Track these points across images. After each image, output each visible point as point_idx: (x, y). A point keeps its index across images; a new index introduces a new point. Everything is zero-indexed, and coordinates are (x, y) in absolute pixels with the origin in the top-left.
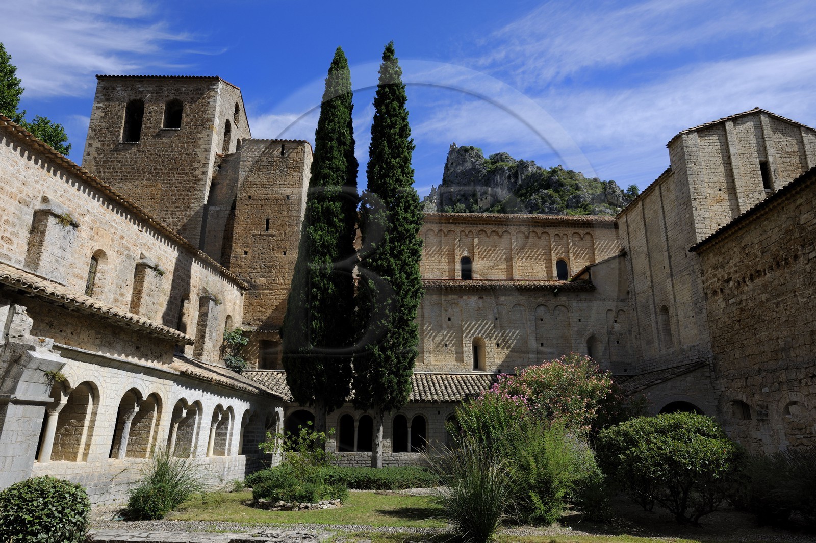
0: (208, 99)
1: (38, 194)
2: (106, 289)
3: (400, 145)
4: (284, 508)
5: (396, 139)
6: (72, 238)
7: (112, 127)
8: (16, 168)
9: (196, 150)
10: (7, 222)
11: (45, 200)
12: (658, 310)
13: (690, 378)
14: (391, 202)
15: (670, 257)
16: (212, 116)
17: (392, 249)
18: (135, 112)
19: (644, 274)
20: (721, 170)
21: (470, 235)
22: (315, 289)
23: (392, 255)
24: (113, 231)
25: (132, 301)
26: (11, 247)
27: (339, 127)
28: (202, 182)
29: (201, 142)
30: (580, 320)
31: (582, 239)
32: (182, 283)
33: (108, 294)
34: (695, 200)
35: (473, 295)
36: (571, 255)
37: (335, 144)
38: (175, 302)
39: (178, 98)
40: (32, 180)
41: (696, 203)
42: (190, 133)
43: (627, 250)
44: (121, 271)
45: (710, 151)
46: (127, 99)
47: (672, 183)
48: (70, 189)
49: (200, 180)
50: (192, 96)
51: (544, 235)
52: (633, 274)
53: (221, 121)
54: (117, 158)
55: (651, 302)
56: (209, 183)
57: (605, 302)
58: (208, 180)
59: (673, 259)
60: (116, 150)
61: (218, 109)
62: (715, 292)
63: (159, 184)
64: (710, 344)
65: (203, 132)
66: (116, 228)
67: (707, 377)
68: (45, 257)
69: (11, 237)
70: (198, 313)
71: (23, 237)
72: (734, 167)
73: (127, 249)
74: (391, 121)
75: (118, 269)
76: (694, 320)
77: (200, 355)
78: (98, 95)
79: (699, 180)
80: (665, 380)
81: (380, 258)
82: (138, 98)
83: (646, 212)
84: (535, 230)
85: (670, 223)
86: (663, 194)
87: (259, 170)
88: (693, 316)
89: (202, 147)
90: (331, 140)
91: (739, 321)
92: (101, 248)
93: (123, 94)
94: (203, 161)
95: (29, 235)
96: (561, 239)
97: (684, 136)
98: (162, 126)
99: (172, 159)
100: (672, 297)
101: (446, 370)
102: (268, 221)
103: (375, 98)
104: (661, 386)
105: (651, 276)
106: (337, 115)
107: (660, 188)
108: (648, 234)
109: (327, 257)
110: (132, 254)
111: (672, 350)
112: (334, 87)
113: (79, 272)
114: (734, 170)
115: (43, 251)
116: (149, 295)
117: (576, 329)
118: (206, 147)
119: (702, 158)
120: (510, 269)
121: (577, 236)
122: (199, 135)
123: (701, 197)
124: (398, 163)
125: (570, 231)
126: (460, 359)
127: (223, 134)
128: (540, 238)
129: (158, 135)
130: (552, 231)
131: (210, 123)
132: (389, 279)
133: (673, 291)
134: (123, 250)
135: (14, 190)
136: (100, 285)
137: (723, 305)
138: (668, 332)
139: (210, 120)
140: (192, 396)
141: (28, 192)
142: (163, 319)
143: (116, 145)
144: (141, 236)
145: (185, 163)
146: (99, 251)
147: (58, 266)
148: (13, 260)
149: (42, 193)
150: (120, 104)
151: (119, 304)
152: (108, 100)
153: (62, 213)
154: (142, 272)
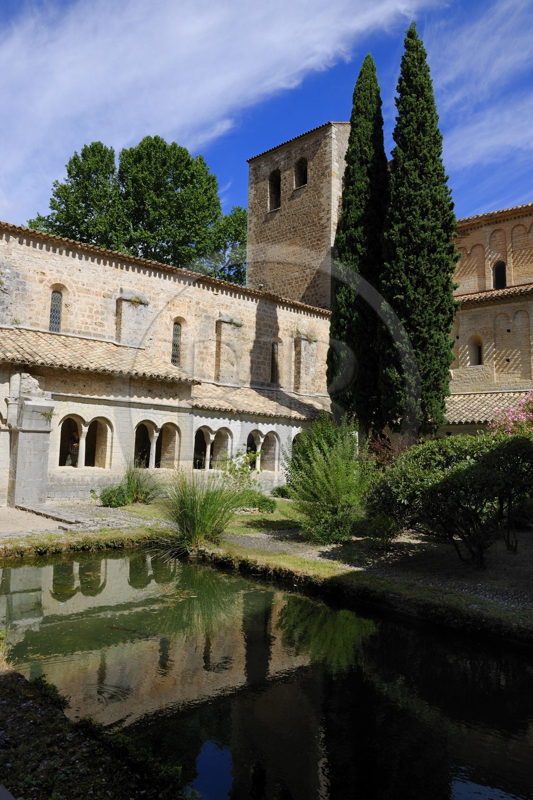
0: (325, 147)
1: (117, 288)
2: (190, 346)
6: (144, 313)
7: (263, 199)
8: (96, 274)
9: (321, 200)
10: (97, 312)
11: (121, 290)
16: (328, 163)
18: (275, 180)
24: (188, 300)
25: (216, 352)
26: (103, 329)
28: (328, 229)
29: (323, 192)
32: (270, 330)
39: (303, 156)
40: (110, 279)
42: (315, 185)
44: (201, 330)
46: (269, 174)
48: (142, 278)
49: (326, 227)
50: (313, 149)
53: (341, 163)
54: (268, 226)
56: (334, 228)
58: (332, 226)
60: (267, 221)
61: (334, 153)
63: (297, 240)
65: (324, 181)
66: (190, 297)
68: (125, 332)
69: (102, 322)
70: (293, 353)
71: (112, 318)
73: (205, 311)
74: (408, 120)
75: (198, 329)
77: (298, 387)
78: (250, 177)
82: (276, 168)
89: (325, 196)
92: (179, 315)
93: (266, 169)
94: (327, 209)
95: (115, 318)
98: (294, 187)
99: (304, 214)
110: (210, 315)
113: (162, 336)
115: (122, 327)
116: (228, 345)
118: (327, 194)
122: (321, 185)
129: (292, 197)
131: (328, 170)
134: (200, 313)
135: (98, 290)
136: (184, 343)
139: (328, 167)
140: (216, 424)
141: (109, 288)
142: (252, 362)
143: (266, 216)
144: (217, 299)
145: (314, 215)
146: (178, 317)
147: (136, 336)
148: (107, 337)
149: (120, 287)
150: (264, 179)
151: (204, 356)
152: (256, 179)
153: (132, 297)
154: (220, 327)
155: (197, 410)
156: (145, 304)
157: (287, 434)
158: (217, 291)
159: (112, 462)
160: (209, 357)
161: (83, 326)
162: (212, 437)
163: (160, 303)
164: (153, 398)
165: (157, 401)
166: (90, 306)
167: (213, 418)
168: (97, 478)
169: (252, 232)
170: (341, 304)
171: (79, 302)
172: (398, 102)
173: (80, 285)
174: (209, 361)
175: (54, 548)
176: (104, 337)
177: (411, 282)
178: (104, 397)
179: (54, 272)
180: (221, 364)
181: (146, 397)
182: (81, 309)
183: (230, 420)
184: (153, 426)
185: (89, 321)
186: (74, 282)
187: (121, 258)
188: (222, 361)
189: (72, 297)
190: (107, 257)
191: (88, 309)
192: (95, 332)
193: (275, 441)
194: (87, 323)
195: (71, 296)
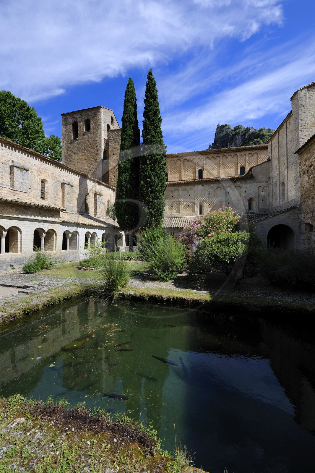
0: (98, 116)
1: (10, 160)
2: (50, 193)
3: (154, 119)
4: (84, 270)
5: (152, 117)
6: (26, 175)
7: (69, 133)
9: (97, 138)
11: (13, 161)
12: (281, 184)
13: (287, 214)
14: (150, 147)
15: (287, 158)
16: (100, 123)
17: (151, 167)
18: (75, 126)
19: (276, 168)
21: (202, 160)
22: (123, 187)
23: (151, 170)
24: (48, 171)
25: (62, 197)
26: (3, 180)
27: (129, 116)
28: (100, 151)
29: (98, 135)
30: (246, 192)
31: (253, 156)
32: (84, 189)
33: (51, 195)
34: (301, 126)
35: (199, 185)
36: (247, 164)
37: (128, 124)
38: (82, 196)
39: (88, 118)
40: (5, 154)
41: (302, 128)
42: (94, 132)
43: (270, 158)
44: (55, 186)
45: (313, 98)
46: (72, 122)
47: (292, 120)
48: (24, 157)
49: (99, 150)
50: (93, 116)
51: (235, 156)
52: (272, 169)
53: (105, 125)
54: (72, 146)
55: (278, 181)
56: (103, 151)
57: (258, 183)
58: (102, 150)
59: (289, 159)
60: (71, 143)
61: (102, 120)
62: (304, 173)
63: (86, 154)
64: (299, 198)
65: (98, 130)
66: (49, 170)
67: (296, 213)
68: (16, 183)
69: (2, 176)
70: (94, 200)
71: (8, 176)
73: (56, 178)
74: (150, 109)
75: (53, 186)
76: (294, 187)
77: (96, 214)
78: (63, 122)
79: (305, 115)
80: (275, 215)
81: (146, 172)
82: (75, 121)
83: (279, 138)
84: (231, 154)
85: (289, 141)
86: (288, 126)
87: (116, 143)
88: (294, 186)
90: (126, 122)
91: (313, 186)
92: (44, 178)
93: (70, 120)
94: (100, 142)
95: (10, 175)
96: (243, 157)
97: (299, 92)
98: (84, 131)
99: (89, 143)
100: (286, 178)
101: (188, 216)
103: (144, 99)
104: (272, 218)
105: (279, 169)
106: (128, 110)
107: (286, 124)
108: (280, 148)
109: (127, 173)
110: (58, 180)
111: (284, 202)
112: (127, 97)
113: (36, 187)
115: (14, 181)
116: (68, 194)
117: (244, 196)
118: (100, 136)
119: (308, 103)
120: (219, 173)
121: (250, 155)
122: (97, 132)
123: (305, 125)
124: (153, 128)
125: (247, 153)
126: (194, 211)
127: (107, 130)
128: (233, 157)
129: (84, 135)
130: (239, 154)
131: (100, 126)
132: (150, 180)
133: (287, 174)
134: (54, 178)
136: (47, 192)
137: (307, 179)
138: (283, 194)
139: (100, 125)
140: (72, 229)
141: (4, 159)
142: (78, 203)
143: (71, 141)
144: (62, 172)
145: (94, 144)
146: (43, 179)
147: (23, 186)
148: (5, 185)
149: (11, 159)
150: (70, 124)
151: (56, 198)
152: (66, 123)
153: (20, 166)
154: (64, 186)
155: (64, 223)
156: (27, 170)
157: (100, 233)
158: (62, 169)
159: (22, 250)
160: (59, 199)
162: (70, 235)
163: (34, 171)
164: (42, 217)
165: (44, 218)
167: (71, 227)
168: (14, 259)
169: (64, 147)
170: (123, 180)
172: (145, 101)
174: (59, 201)
175: (36, 309)
176: (4, 185)
177: (153, 174)
178: (15, 216)
180: (65, 202)
181: (38, 216)
183: (78, 227)
184: (43, 231)
187: (12, 144)
188: (65, 201)
190: (3, 142)
193: (95, 236)
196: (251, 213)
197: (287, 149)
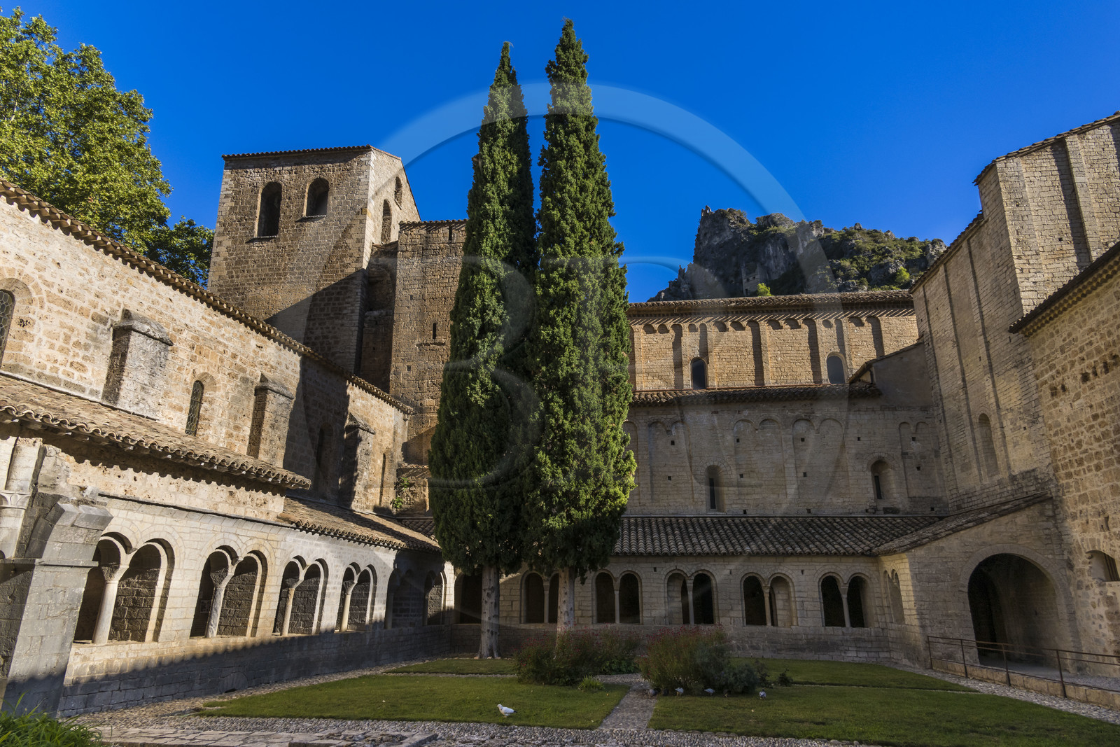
0: (359, 175)
1: (117, 308)
2: (215, 422)
7: (246, 216)
8: (86, 276)
9: (347, 241)
10: (77, 344)
11: (126, 314)
12: (976, 420)
13: (1021, 518)
15: (987, 343)
16: (364, 197)
18: (272, 197)
19: (952, 369)
20: (1061, 210)
24: (221, 349)
25: (252, 435)
26: (84, 375)
29: (352, 231)
30: (859, 439)
31: (863, 325)
32: (319, 410)
33: (218, 428)
34: (1019, 257)
35: (704, 409)
36: (849, 352)
38: (311, 435)
39: (323, 177)
40: (108, 291)
41: (1021, 261)
42: (339, 220)
43: (927, 336)
44: (234, 398)
45: (1042, 184)
46: (261, 185)
47: (985, 237)
48: (160, 299)
50: (339, 173)
51: (808, 323)
52: (937, 370)
53: (376, 202)
54: (251, 257)
55: (964, 409)
57: (896, 412)
59: (992, 345)
61: (371, 187)
64: (1052, 468)
65: (355, 217)
66: (225, 345)
67: (1049, 517)
68: (128, 388)
69: (83, 362)
71: (100, 361)
72: (1082, 204)
73: (244, 370)
75: (230, 397)
76: (1026, 433)
79: (1026, 227)
80: (980, 522)
82: (274, 180)
83: (950, 281)
84: (793, 316)
85: (985, 294)
86: (975, 252)
88: (1025, 428)
89: (354, 237)
92: (206, 371)
93: (257, 178)
94: (356, 255)
95: (108, 360)
96: (832, 326)
97: (998, 166)
98: (304, 214)
100: (993, 400)
101: (671, 513)
102: (435, 326)
105: (963, 372)
107: (969, 244)
108: (955, 311)
110: (248, 376)
111: (996, 478)
113: (177, 401)
114: (1083, 209)
115: (124, 378)
116: (272, 427)
117: (853, 451)
118: (359, 236)
119: (1029, 196)
120: (760, 372)
121: (855, 321)
122: (349, 222)
123: (1030, 253)
125: (844, 316)
127: (381, 218)
128: (798, 326)
129: (300, 226)
130: (818, 318)
131: (362, 206)
133: (995, 391)
134: (236, 372)
135: (86, 305)
136: (207, 416)
137: (1066, 409)
138: (991, 453)
139: (363, 202)
140: (312, 551)
141: (105, 306)
143: (250, 241)
144: (260, 353)
146: (203, 374)
147: (145, 396)
148: (88, 392)
149: (122, 307)
150: (253, 190)
152: (239, 185)
153: (149, 330)
154: (264, 397)
156: (167, 345)
157: (384, 569)
158: (262, 342)
161: (49, 365)
162: (302, 575)
163: (182, 346)
166: (66, 331)
171: (47, 321)
173: (55, 290)
179: (11, 257)
182: (49, 334)
184: (231, 557)
185: (60, 357)
186: (46, 283)
189: (37, 309)
191: (62, 336)
192: (68, 379)
193: (370, 582)
194: (56, 361)
195: (35, 307)
196: (886, 510)
197: (982, 316)
